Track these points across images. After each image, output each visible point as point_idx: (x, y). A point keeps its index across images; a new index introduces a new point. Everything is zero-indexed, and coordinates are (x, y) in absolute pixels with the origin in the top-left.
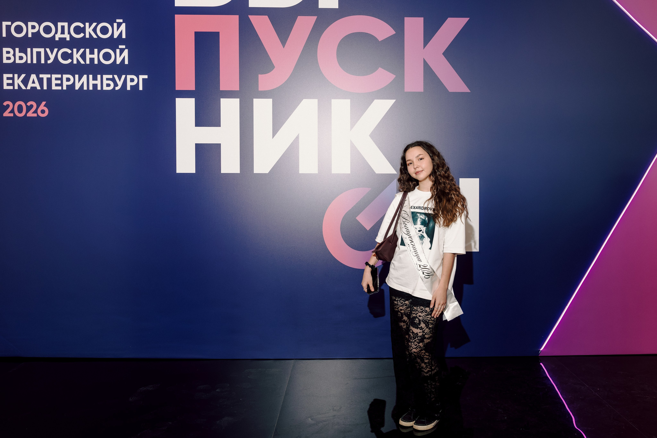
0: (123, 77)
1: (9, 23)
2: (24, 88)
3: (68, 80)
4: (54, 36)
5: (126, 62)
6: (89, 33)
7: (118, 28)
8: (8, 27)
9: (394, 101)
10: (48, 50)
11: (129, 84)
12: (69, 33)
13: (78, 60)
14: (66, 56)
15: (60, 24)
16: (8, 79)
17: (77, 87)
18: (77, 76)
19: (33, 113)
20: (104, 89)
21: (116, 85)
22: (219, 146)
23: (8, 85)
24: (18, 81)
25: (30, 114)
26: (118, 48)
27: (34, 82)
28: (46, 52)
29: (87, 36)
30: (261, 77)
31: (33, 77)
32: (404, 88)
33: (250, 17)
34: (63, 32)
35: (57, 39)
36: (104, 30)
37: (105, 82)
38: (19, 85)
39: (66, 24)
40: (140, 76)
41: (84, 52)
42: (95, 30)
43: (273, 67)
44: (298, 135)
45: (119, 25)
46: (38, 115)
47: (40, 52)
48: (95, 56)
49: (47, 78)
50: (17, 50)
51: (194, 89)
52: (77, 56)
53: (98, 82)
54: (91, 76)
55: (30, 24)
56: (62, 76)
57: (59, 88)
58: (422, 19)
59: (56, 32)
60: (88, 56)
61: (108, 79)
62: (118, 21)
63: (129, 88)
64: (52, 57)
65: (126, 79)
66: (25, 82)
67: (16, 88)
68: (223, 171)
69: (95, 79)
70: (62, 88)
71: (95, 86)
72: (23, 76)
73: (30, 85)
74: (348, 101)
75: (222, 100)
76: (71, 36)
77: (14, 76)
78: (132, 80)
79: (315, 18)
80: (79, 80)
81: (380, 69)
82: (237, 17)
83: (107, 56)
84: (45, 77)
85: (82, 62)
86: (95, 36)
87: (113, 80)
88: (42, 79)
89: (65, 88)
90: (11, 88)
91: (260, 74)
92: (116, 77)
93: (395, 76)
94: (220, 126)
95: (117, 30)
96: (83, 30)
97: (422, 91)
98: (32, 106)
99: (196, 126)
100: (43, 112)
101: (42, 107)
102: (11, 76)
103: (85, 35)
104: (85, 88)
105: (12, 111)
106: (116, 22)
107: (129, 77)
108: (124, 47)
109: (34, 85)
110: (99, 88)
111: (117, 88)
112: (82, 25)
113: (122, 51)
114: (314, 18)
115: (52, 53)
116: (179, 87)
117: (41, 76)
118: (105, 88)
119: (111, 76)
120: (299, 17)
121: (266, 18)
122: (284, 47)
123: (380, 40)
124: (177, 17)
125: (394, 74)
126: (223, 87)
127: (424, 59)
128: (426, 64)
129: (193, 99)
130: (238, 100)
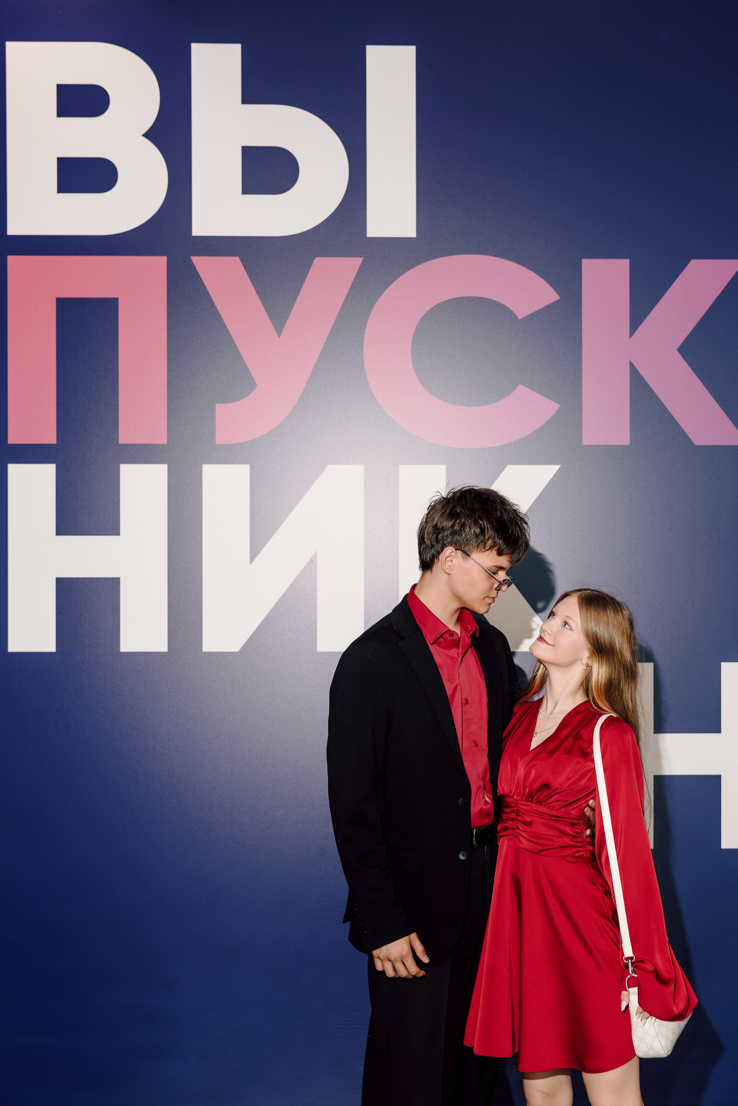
9: (555, 468)
22: (116, 581)
30: (221, 409)
32: (581, 435)
33: (196, 260)
43: (255, 385)
44: (315, 556)
51: (52, 439)
58: (625, 263)
68: (125, 646)
74: (439, 468)
75: (125, 469)
79: (356, 262)
81: (522, 391)
82: (164, 260)
91: (218, 403)
93: (557, 406)
94: (118, 534)
97: (627, 443)
99: (59, 533)
116: (16, 435)
120: (317, 260)
121: (235, 262)
122: (279, 336)
123: (520, 317)
124: (13, 262)
125: (556, 401)
126: (125, 437)
127: (631, 363)
128: (636, 377)
129: (52, 467)
130: (163, 468)
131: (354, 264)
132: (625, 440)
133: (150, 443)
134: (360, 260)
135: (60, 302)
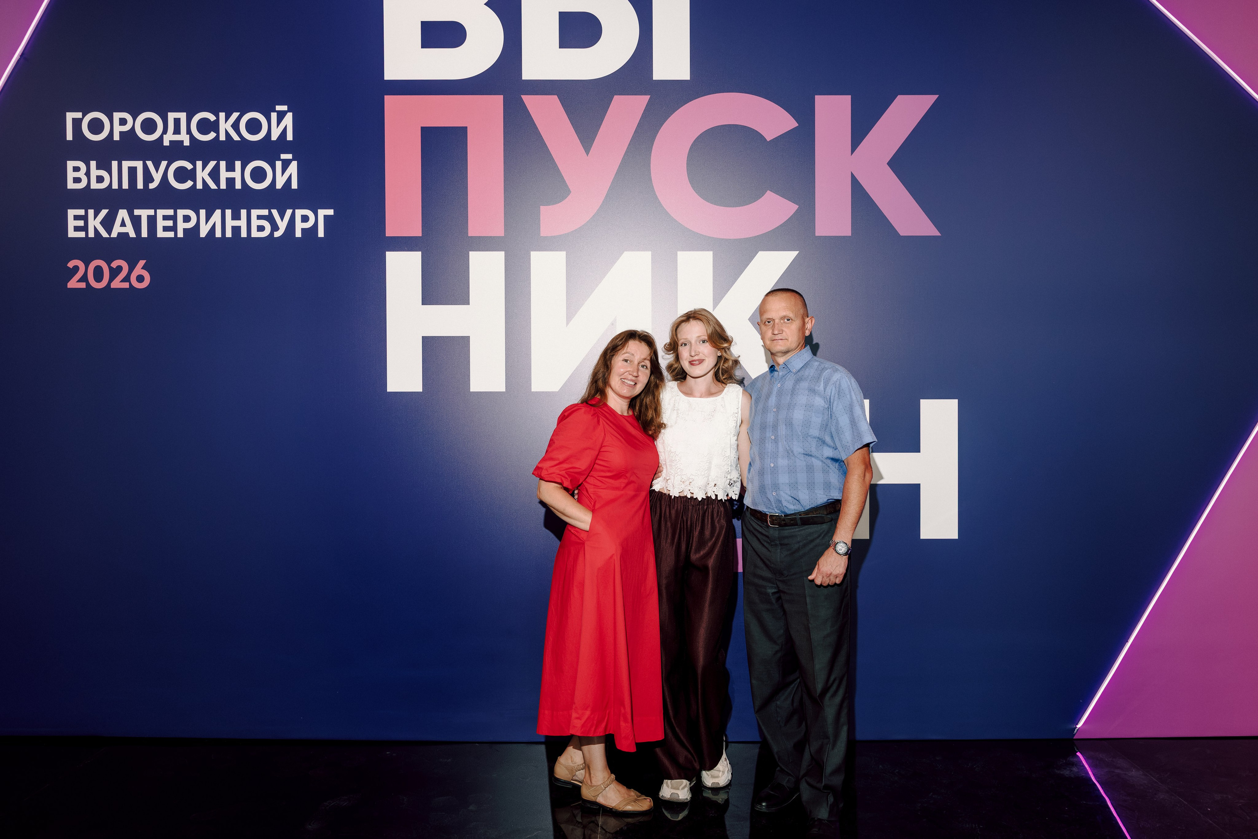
0: (289, 212)
1: (79, 115)
2: (105, 234)
3: (187, 219)
4: (161, 138)
5: (294, 185)
6: (227, 132)
7: (279, 122)
8: (77, 123)
9: (795, 253)
10: (150, 164)
11: (299, 226)
12: (189, 132)
13: (204, 182)
14: (182, 175)
15: (172, 116)
16: (76, 218)
17: (204, 232)
18: (203, 212)
19: (122, 281)
20: (253, 235)
21: (275, 227)
22: (467, 339)
23: (77, 229)
24: (95, 223)
25: (117, 284)
26: (279, 159)
27: (123, 224)
28: (146, 168)
29: (222, 137)
30: (544, 210)
31: (123, 214)
32: (814, 229)
33: (526, 99)
34: (177, 131)
35: (166, 143)
36: (254, 127)
37: (255, 223)
38: (96, 231)
39: (183, 116)
40: (319, 211)
41: (217, 168)
42: (236, 126)
43: (568, 192)
44: (615, 320)
45: (281, 116)
46: (130, 284)
47: (136, 168)
48: (236, 175)
49: (148, 216)
50: (93, 164)
51: (418, 233)
52: (203, 174)
53: (242, 223)
54: (228, 212)
55: (117, 116)
56: (175, 213)
57: (171, 234)
58: (848, 99)
59: (165, 131)
60: (224, 175)
61: (259, 217)
62: (278, 108)
63: (298, 234)
64: (157, 177)
65: (293, 216)
66: (108, 223)
67: (91, 234)
68: (474, 387)
69: (236, 216)
70: (176, 234)
71: (236, 230)
72: (104, 212)
73: (117, 229)
74: (710, 254)
75: (472, 254)
76: (192, 138)
77: (86, 213)
78: (305, 219)
80: (208, 218)
81: (770, 195)
82: (500, 98)
83: (259, 175)
84: (144, 214)
85: (213, 186)
86: (236, 138)
87: (270, 218)
88: (139, 217)
89: (180, 234)
90: (82, 234)
91: (542, 205)
92: (275, 212)
93: (796, 207)
94: (468, 304)
95: (278, 125)
96: (214, 126)
98: (120, 269)
99: (424, 303)
100: (140, 279)
101: (139, 270)
102: (81, 212)
103: (218, 136)
104: (218, 234)
105: (84, 278)
106: (275, 111)
107: (299, 213)
108: (289, 156)
109: (123, 230)
110: (244, 234)
111: (277, 234)
112: (212, 118)
113: (286, 164)
114: (644, 100)
115: (157, 170)
116: (392, 230)
117: (137, 212)
118: (255, 234)
119: (265, 212)
120: (615, 97)
121: (554, 99)
122: (587, 155)
123: (768, 140)
124: (390, 101)
125: (796, 203)
126: (473, 231)
127: (852, 175)
128: (855, 184)
129: (419, 254)
130: (501, 255)
131: (642, 101)
132: (848, 233)
133: (492, 235)
134: (647, 98)
135: (424, 130)
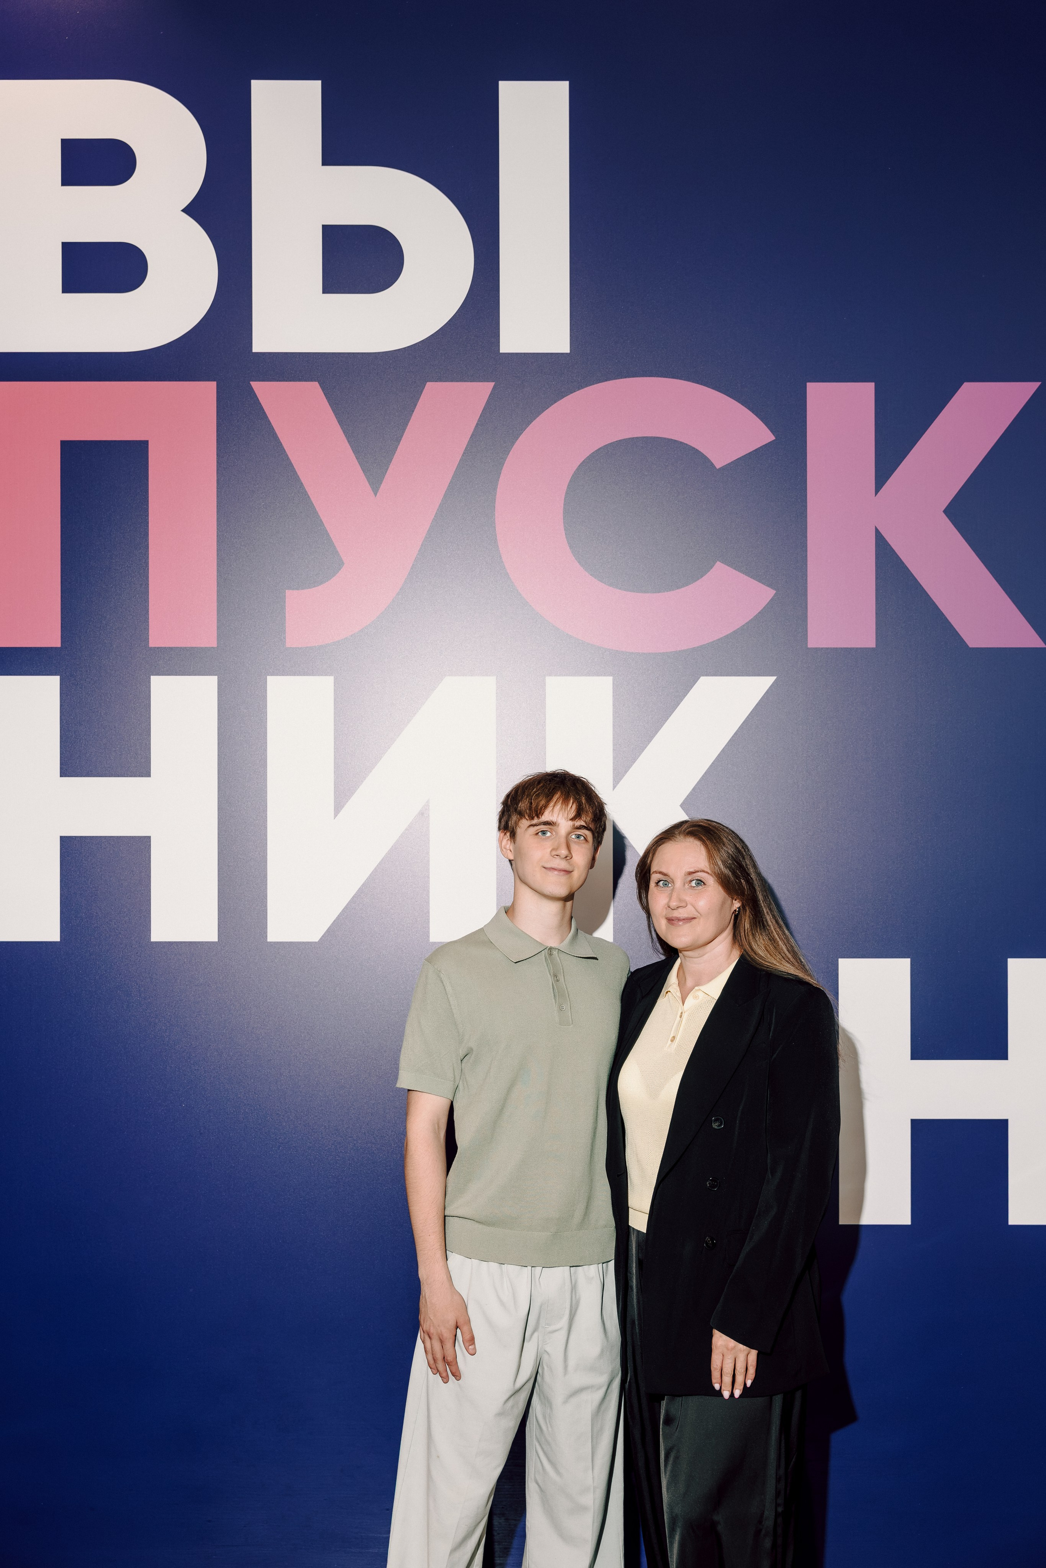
9: (768, 681)
22: (145, 842)
30: (293, 597)
32: (805, 634)
33: (258, 387)
43: (341, 564)
44: (426, 807)
51: (56, 642)
58: (868, 389)
68: (158, 934)
74: (605, 683)
75: (158, 683)
79: (487, 387)
81: (720, 569)
82: (212, 387)
91: (290, 589)
93: (771, 593)
94: (148, 774)
97: (872, 645)
99: (64, 773)
114: (484, 389)
120: (429, 385)
121: (313, 389)
122: (376, 495)
123: (718, 466)
124: (4, 392)
125: (770, 585)
126: (158, 636)
127: (877, 530)
128: (884, 550)
129: (57, 679)
130: (211, 681)
131: (481, 391)
132: (868, 640)
133: (194, 646)
134: (491, 385)
135: (66, 446)
